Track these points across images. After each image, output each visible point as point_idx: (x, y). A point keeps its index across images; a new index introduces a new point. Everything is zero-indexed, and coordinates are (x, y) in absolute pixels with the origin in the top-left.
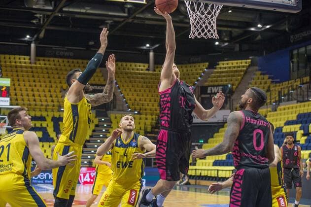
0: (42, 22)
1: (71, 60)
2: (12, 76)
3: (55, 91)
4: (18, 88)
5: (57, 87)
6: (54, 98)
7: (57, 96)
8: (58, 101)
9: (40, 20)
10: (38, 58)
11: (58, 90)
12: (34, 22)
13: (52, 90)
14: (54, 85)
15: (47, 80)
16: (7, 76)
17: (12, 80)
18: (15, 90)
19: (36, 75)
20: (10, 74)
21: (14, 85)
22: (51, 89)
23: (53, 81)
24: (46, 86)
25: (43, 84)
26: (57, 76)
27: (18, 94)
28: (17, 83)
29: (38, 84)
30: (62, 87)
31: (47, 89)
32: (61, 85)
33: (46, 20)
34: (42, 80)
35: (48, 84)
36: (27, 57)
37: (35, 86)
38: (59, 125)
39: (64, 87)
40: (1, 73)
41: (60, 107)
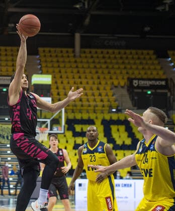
0: (86, 6)
1: (122, 51)
2: (54, 72)
3: (105, 89)
4: (61, 86)
5: (106, 83)
6: (103, 97)
7: (107, 95)
8: (109, 101)
9: (84, 4)
10: (83, 50)
11: (108, 88)
12: (78, 6)
14: (103, 82)
15: (95, 76)
16: (47, 73)
17: (54, 78)
18: (57, 88)
19: (82, 70)
20: (51, 70)
21: (56, 83)
22: (100, 86)
23: (102, 77)
24: (94, 83)
25: (91, 82)
26: (106, 71)
27: (61, 93)
28: (59, 82)
29: (84, 81)
30: (113, 83)
31: (95, 87)
32: (111, 81)
33: (91, 3)
34: (89, 76)
35: (97, 81)
36: (70, 50)
37: (81, 83)
38: (110, 129)
39: (116, 83)
40: (41, 69)
41: (111, 107)
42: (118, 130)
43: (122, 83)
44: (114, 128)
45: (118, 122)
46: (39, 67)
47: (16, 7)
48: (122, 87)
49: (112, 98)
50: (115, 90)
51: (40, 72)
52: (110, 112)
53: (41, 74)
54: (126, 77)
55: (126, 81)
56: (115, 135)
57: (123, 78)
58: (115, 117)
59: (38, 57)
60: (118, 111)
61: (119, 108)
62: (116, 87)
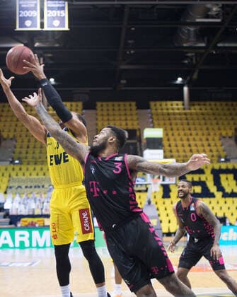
0: (194, 61)
2: (165, 124)
3: (214, 140)
4: (172, 138)
5: (215, 134)
6: (212, 148)
7: (216, 145)
8: (217, 151)
9: (192, 60)
10: (193, 103)
11: (217, 138)
12: (186, 62)
13: (210, 138)
14: (212, 133)
15: (205, 127)
16: (159, 126)
17: (165, 130)
18: (168, 140)
19: (191, 122)
20: (162, 122)
21: (167, 135)
22: (208, 137)
23: (210, 127)
24: (203, 134)
25: (200, 133)
26: (214, 122)
27: (172, 145)
28: (170, 133)
29: (194, 132)
30: (221, 134)
31: (204, 138)
32: (219, 132)
33: (198, 59)
34: (198, 127)
35: (206, 132)
36: (180, 103)
37: (191, 134)
38: (219, 178)
39: (224, 133)
40: (152, 122)
41: (220, 157)
42: (227, 179)
43: (230, 134)
44: (223, 177)
45: (227, 171)
46: (151, 120)
47: (128, 64)
48: (230, 137)
49: (221, 149)
50: (223, 140)
51: (152, 125)
52: (219, 161)
53: (153, 127)
54: (233, 128)
55: (233, 131)
56: (224, 183)
57: (231, 129)
58: (224, 166)
59: (149, 110)
60: (227, 160)
61: (228, 158)
62: (224, 137)
